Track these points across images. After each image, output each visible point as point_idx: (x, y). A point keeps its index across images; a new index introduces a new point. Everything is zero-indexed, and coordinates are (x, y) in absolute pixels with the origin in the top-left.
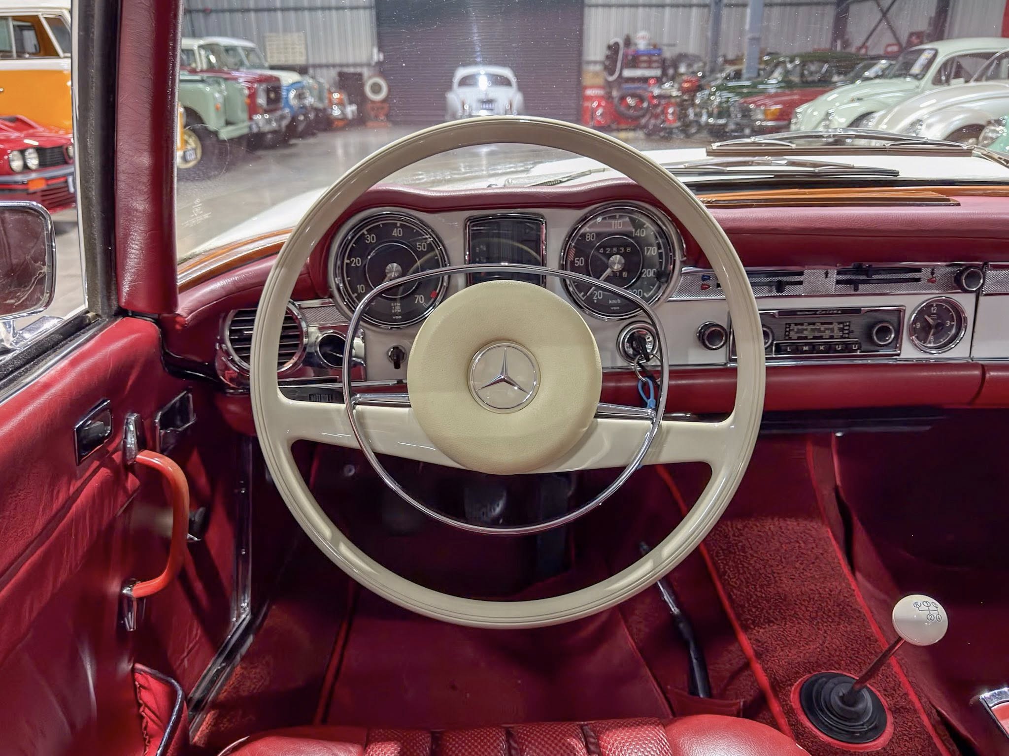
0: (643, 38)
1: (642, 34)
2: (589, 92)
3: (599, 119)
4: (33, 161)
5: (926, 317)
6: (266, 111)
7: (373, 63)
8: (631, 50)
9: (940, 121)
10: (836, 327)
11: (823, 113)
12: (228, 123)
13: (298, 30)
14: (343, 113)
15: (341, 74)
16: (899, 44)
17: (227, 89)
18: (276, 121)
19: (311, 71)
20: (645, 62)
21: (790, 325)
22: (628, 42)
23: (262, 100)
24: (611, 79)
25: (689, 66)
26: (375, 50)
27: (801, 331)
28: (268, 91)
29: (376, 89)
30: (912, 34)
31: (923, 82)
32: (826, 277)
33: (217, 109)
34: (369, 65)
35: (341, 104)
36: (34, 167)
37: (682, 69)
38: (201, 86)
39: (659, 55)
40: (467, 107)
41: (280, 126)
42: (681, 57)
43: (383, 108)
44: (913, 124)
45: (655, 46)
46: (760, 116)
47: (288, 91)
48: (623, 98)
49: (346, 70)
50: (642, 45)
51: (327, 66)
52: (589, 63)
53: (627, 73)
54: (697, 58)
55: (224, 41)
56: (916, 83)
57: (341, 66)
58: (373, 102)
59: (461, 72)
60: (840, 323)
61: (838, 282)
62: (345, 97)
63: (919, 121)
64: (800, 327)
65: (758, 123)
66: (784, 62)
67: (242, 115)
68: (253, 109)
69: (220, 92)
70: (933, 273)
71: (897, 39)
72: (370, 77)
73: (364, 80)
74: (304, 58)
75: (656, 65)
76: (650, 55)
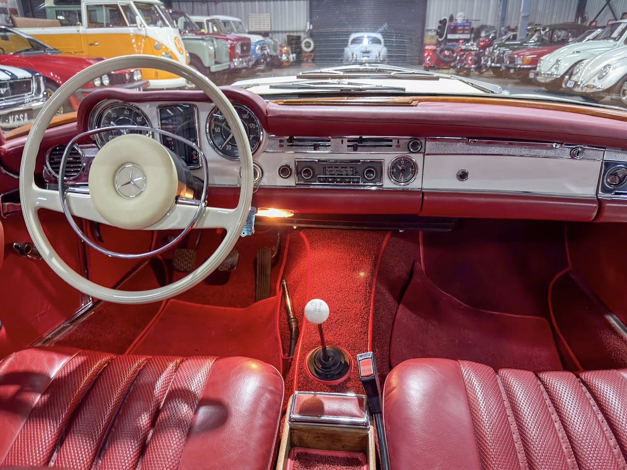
0: (461, 16)
1: (460, 14)
2: (427, 47)
3: (428, 62)
4: (106, 81)
5: (398, 166)
6: (241, 57)
7: (307, 31)
8: (453, 24)
9: (622, 65)
10: (348, 169)
11: (556, 60)
12: (217, 63)
13: (267, 12)
14: (288, 58)
15: (289, 37)
17: (218, 44)
18: (246, 61)
19: (270, 35)
20: (460, 30)
21: (325, 167)
22: (452, 18)
23: (238, 51)
24: (440, 40)
25: (486, 32)
26: (308, 23)
27: (332, 171)
28: (242, 46)
29: (308, 45)
31: (618, 43)
32: (342, 143)
33: (210, 55)
34: (304, 31)
35: (287, 53)
36: (106, 85)
37: (483, 34)
38: (201, 42)
39: (469, 26)
40: (354, 56)
41: (248, 65)
42: (483, 27)
43: (311, 56)
44: (605, 67)
45: (467, 21)
46: (520, 62)
47: (256, 46)
48: (442, 51)
49: (291, 34)
50: (459, 20)
51: (282, 32)
52: (428, 30)
53: (450, 36)
54: (492, 28)
55: (222, 18)
56: (615, 43)
57: (290, 32)
58: (306, 52)
59: (353, 36)
60: (351, 168)
61: (348, 146)
62: (289, 49)
64: (331, 169)
65: (519, 66)
66: (539, 30)
67: (225, 59)
68: (232, 55)
69: (214, 46)
70: (398, 142)
72: (305, 38)
73: (301, 40)
74: (270, 27)
75: (467, 32)
76: (464, 26)
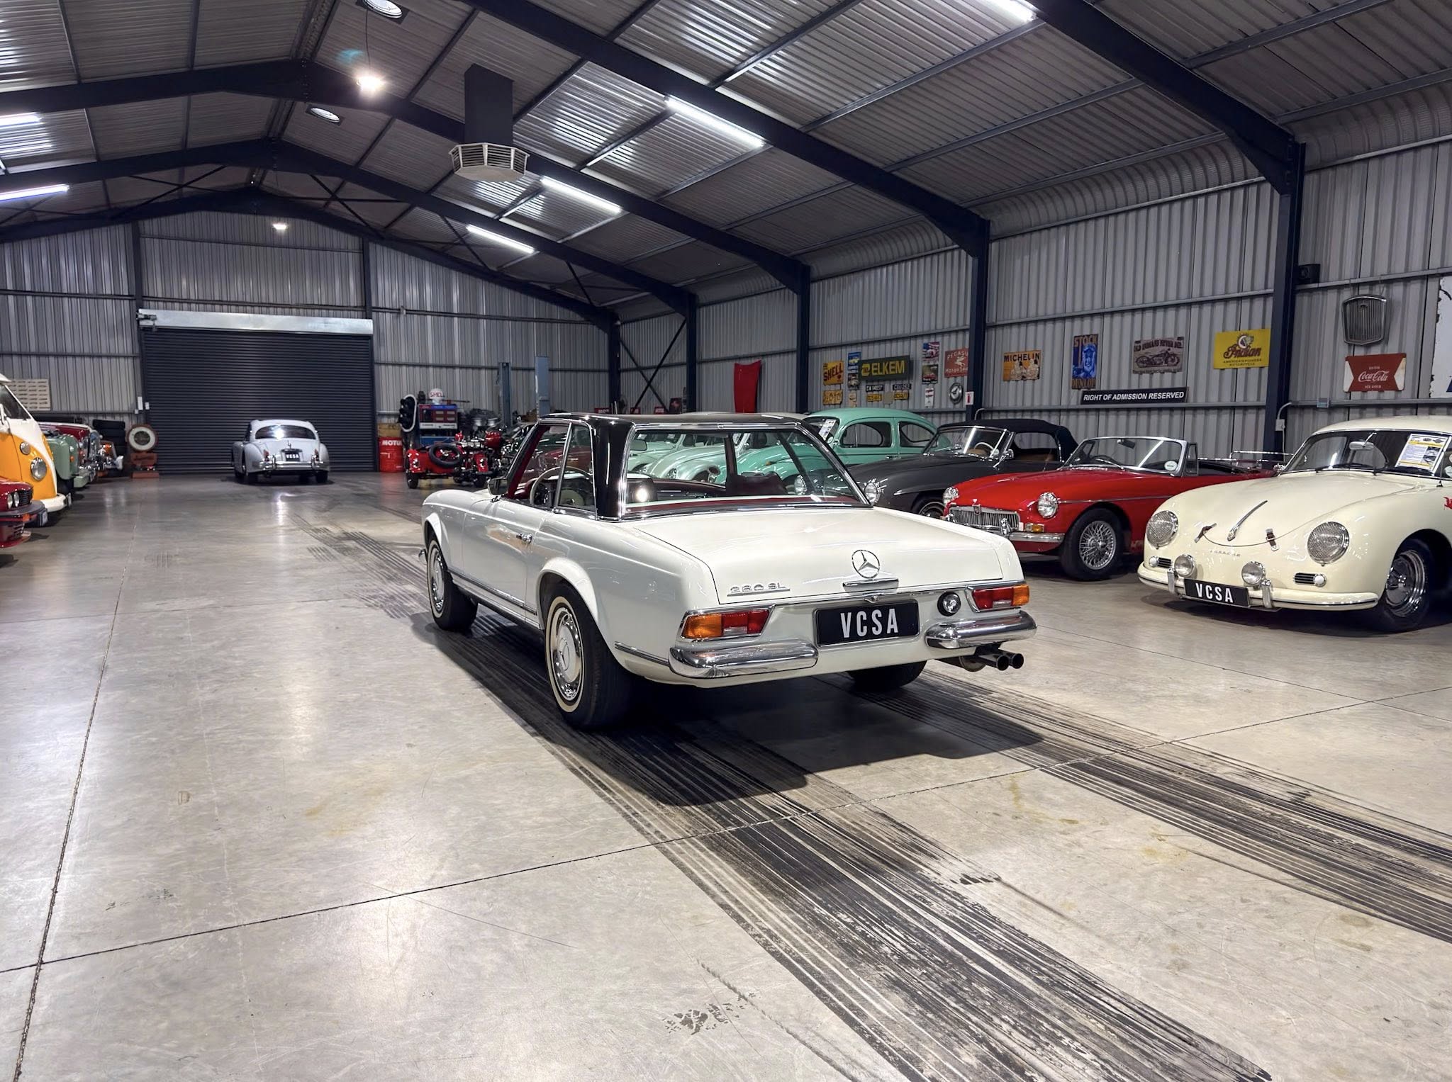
0: (437, 395)
1: (434, 391)
2: (385, 443)
7: (137, 412)
8: (425, 407)
9: (688, 469)
13: (40, 377)
15: (96, 423)
16: (664, 407)
20: (440, 416)
22: (422, 398)
24: (407, 431)
25: (485, 420)
26: (140, 399)
29: (142, 438)
30: (672, 400)
34: (130, 414)
36: (18, 506)
39: (455, 410)
40: (269, 456)
42: (475, 413)
43: (150, 458)
44: (670, 472)
45: (449, 402)
49: (100, 418)
50: (436, 401)
51: (83, 414)
52: (383, 415)
53: (423, 426)
54: (490, 414)
57: (96, 414)
58: (139, 452)
62: (111, 448)
63: (674, 470)
71: (661, 403)
72: (134, 427)
73: (127, 429)
74: (48, 405)
75: (453, 419)
76: (445, 411)
